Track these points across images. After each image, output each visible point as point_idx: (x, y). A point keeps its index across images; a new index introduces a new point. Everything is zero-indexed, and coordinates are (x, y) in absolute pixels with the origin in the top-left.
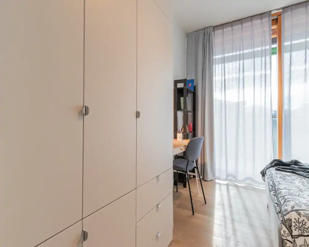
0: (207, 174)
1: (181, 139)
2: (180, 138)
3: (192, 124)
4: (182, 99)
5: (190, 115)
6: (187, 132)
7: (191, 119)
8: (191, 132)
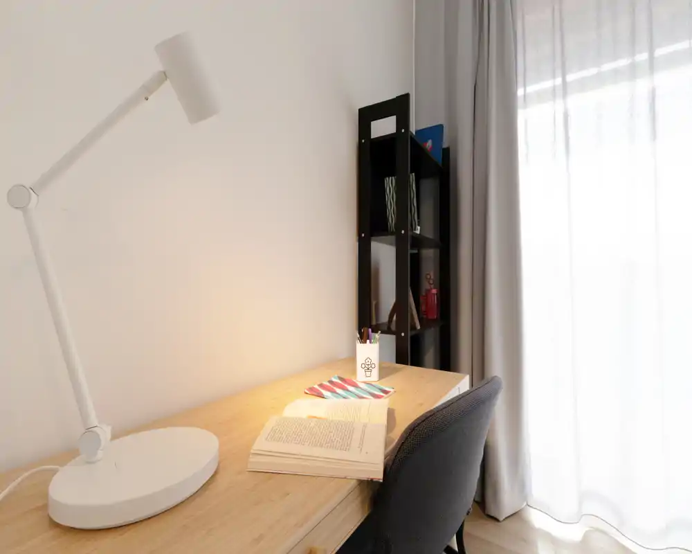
0: (496, 493)
1: (375, 372)
2: (368, 369)
3: (434, 291)
4: (390, 183)
5: (429, 256)
6: (413, 327)
7: (432, 274)
8: (434, 320)
